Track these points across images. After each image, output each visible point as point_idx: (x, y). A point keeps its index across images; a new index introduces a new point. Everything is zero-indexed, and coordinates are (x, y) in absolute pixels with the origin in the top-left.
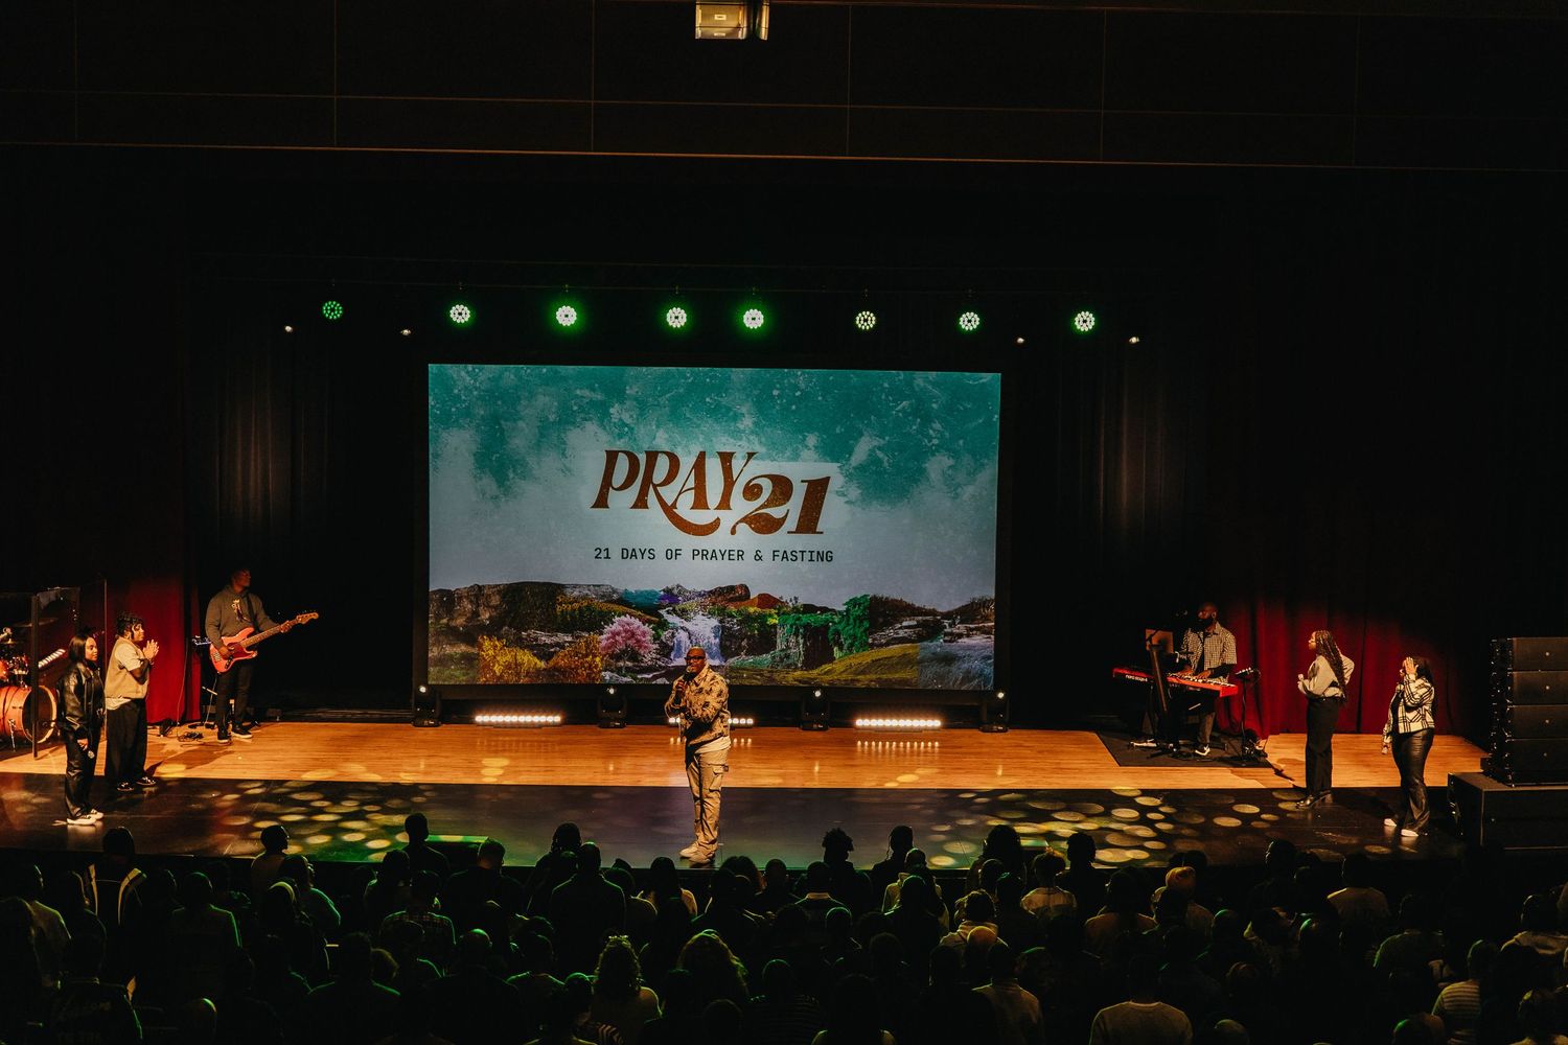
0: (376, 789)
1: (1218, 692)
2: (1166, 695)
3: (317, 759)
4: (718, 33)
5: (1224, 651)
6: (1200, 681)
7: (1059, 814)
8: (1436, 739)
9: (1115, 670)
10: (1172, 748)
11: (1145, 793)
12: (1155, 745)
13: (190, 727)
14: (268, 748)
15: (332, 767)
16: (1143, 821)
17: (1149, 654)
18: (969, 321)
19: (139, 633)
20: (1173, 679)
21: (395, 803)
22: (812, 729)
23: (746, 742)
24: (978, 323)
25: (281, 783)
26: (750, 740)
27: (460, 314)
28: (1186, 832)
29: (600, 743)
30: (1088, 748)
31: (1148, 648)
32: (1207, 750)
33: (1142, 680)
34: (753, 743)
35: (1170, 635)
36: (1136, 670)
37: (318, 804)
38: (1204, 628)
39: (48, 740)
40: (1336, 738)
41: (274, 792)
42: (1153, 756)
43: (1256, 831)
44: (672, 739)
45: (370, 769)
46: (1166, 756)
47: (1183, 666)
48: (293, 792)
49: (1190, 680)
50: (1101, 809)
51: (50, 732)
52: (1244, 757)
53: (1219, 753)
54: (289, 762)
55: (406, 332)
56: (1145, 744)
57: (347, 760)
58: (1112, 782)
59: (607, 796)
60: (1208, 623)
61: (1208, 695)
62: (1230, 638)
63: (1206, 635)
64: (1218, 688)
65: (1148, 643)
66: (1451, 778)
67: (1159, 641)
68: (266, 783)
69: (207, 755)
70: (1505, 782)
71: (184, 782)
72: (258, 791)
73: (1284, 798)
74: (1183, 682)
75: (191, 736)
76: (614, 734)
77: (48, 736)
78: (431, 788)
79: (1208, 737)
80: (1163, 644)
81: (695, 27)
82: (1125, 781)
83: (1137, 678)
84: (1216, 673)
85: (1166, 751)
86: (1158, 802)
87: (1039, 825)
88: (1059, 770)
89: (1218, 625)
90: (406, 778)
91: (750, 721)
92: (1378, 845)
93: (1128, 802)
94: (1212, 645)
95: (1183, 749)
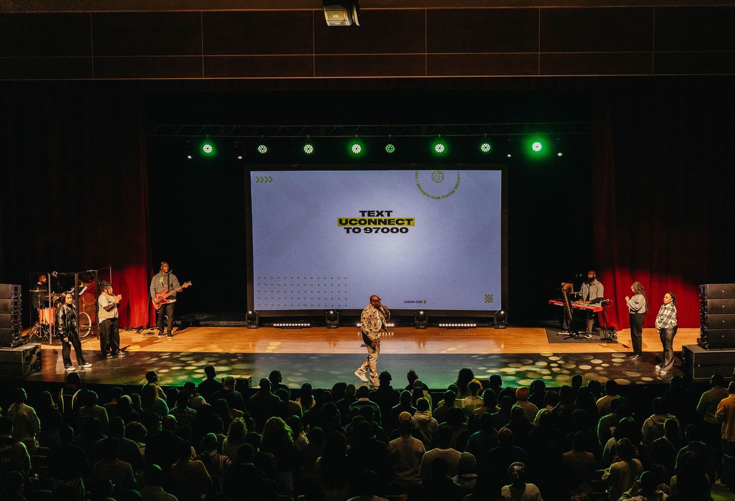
0: (218, 355)
1: (593, 310)
2: (571, 311)
3: (199, 343)
4: (338, 24)
5: (598, 291)
6: (586, 305)
7: (511, 364)
8: (679, 330)
9: (550, 301)
10: (575, 335)
11: (555, 355)
12: (569, 334)
13: (151, 330)
14: (180, 338)
15: (203, 346)
16: (548, 367)
17: (563, 293)
18: (486, 148)
19: (111, 290)
20: (575, 304)
21: (223, 361)
22: (419, 328)
23: (391, 334)
24: (489, 148)
25: (178, 353)
26: (392, 333)
27: (263, 149)
28: (565, 372)
29: (324, 335)
30: (539, 335)
31: (562, 291)
32: (591, 336)
33: (561, 305)
34: (394, 334)
35: (573, 285)
36: (559, 301)
37: (190, 362)
38: (590, 281)
39: (87, 336)
40: (644, 330)
41: (174, 357)
42: (565, 339)
43: (597, 372)
44: (359, 333)
45: (219, 347)
46: (571, 339)
47: (579, 298)
48: (181, 357)
49: (582, 305)
50: (531, 362)
51: (88, 332)
52: (607, 339)
53: (596, 337)
54: (187, 344)
55: (240, 157)
56: (564, 333)
57: (212, 343)
58: (542, 350)
59: (316, 358)
60: (592, 279)
61: (590, 312)
62: (601, 286)
63: (590, 285)
64: (593, 308)
65: (562, 289)
66: (684, 347)
67: (567, 288)
68: (172, 354)
69: (151, 342)
70: (705, 348)
71: (137, 353)
72: (167, 357)
73: (616, 357)
74: (578, 306)
75: (149, 333)
76: (332, 331)
77: (87, 334)
78: (242, 355)
79: (591, 330)
80: (569, 289)
81: (326, 21)
82: (547, 350)
83: (559, 304)
84: (594, 302)
85: (572, 336)
86: (558, 358)
87: (500, 369)
88: (521, 345)
89: (596, 280)
90: (233, 351)
91: (393, 325)
92: (647, 377)
93: (545, 359)
94: (592, 289)
95: (580, 335)
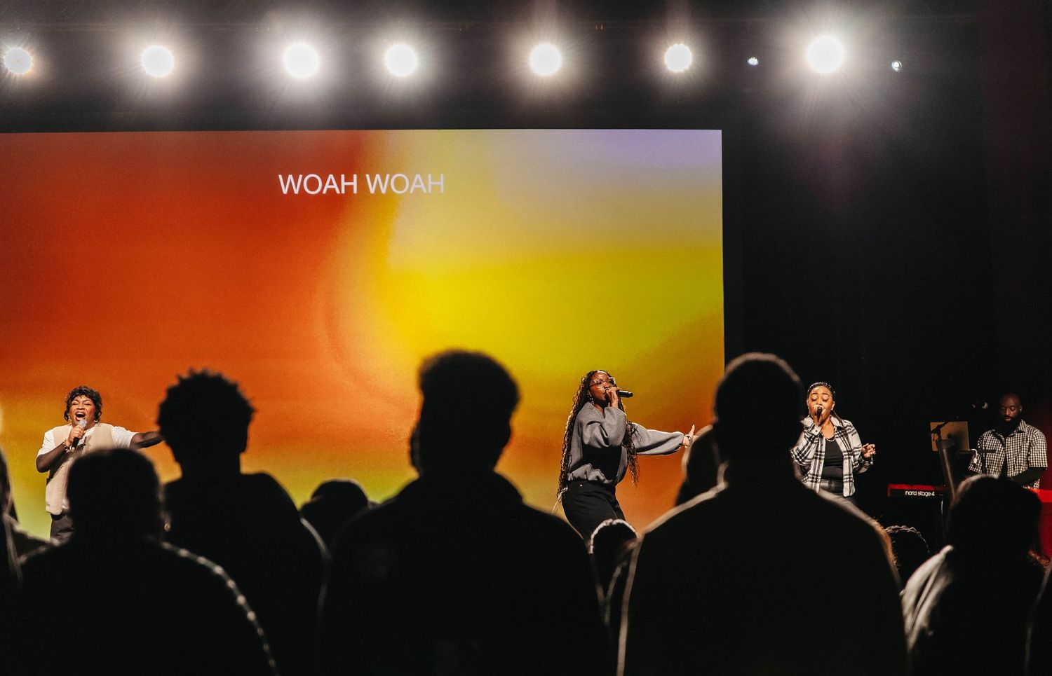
5: (1029, 455)
9: (892, 486)
17: (938, 455)
31: (935, 448)
33: (928, 494)
35: (964, 426)
38: (1007, 427)
62: (1039, 437)
65: (935, 437)
67: (949, 436)
80: (954, 438)
83: (920, 494)
89: (1023, 423)
94: (1015, 445)
